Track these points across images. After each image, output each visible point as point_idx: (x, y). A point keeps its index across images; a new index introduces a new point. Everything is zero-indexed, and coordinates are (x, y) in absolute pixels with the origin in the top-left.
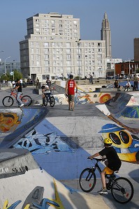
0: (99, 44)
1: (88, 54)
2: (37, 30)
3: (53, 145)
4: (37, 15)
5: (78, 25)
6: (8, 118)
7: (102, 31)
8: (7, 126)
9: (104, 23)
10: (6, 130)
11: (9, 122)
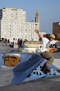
0: (36, 24)
1: (30, 29)
2: (5, 16)
3: (54, 74)
4: (5, 8)
5: (25, 14)
6: (13, 59)
7: (36, 18)
8: (13, 63)
9: (37, 15)
10: (13, 66)
11: (14, 61)
